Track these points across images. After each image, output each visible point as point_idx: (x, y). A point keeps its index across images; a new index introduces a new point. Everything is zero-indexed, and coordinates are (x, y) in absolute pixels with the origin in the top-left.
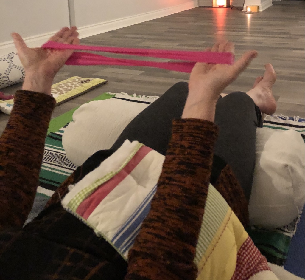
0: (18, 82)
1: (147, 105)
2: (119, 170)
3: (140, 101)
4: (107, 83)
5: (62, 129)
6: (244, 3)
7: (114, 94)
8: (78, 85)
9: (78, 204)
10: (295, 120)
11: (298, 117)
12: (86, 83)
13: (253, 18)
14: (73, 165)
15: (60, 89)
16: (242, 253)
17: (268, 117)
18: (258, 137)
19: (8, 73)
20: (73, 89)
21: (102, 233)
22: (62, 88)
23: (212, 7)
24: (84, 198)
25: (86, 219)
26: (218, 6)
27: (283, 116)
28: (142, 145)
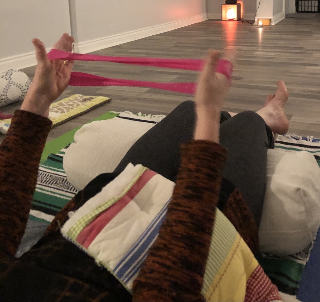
0: (17, 100)
1: (152, 125)
2: (121, 196)
3: (146, 120)
4: (110, 101)
5: (63, 150)
6: (255, 16)
7: (118, 113)
8: (80, 103)
9: (78, 232)
10: (308, 140)
11: (312, 137)
12: (89, 101)
13: (265, 32)
14: (75, 189)
15: (61, 107)
16: (252, 283)
17: (280, 136)
18: (269, 159)
19: (6, 91)
20: (74, 108)
21: (104, 262)
22: (63, 107)
23: (221, 20)
24: (84, 225)
25: (87, 247)
26: (228, 20)
27: (296, 136)
28: (145, 168)
